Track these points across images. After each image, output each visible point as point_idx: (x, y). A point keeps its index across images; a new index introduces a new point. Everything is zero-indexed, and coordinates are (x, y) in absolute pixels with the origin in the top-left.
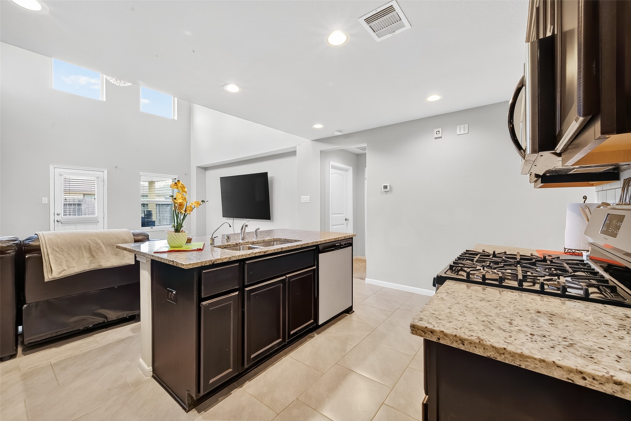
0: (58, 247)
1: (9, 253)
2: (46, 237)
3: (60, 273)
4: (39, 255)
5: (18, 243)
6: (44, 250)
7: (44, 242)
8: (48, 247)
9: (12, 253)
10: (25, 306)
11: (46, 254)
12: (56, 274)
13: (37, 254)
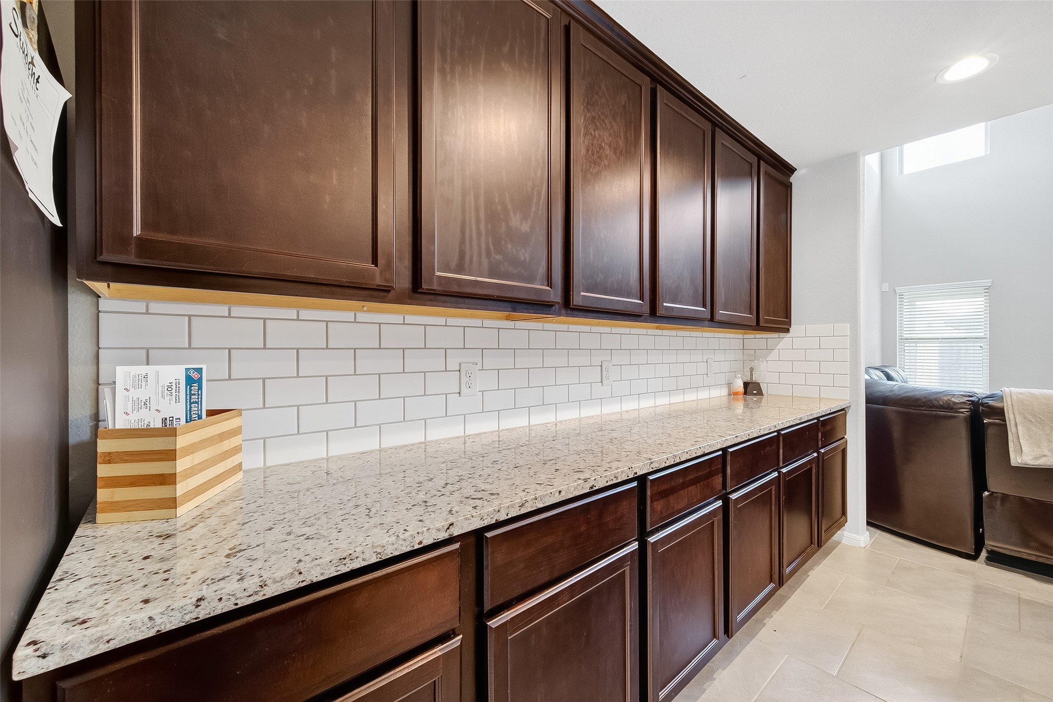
0: (1035, 416)
1: (962, 413)
2: (1014, 397)
3: (1036, 458)
4: (1002, 423)
5: (974, 401)
6: (1009, 416)
7: (1010, 403)
8: (1016, 413)
9: (965, 412)
10: (986, 493)
11: (1013, 423)
12: (1029, 458)
13: (1000, 421)
